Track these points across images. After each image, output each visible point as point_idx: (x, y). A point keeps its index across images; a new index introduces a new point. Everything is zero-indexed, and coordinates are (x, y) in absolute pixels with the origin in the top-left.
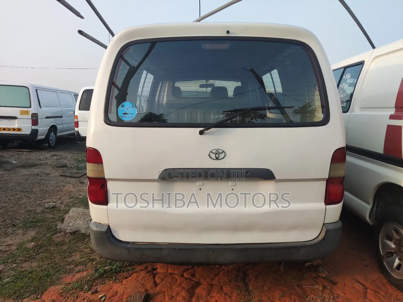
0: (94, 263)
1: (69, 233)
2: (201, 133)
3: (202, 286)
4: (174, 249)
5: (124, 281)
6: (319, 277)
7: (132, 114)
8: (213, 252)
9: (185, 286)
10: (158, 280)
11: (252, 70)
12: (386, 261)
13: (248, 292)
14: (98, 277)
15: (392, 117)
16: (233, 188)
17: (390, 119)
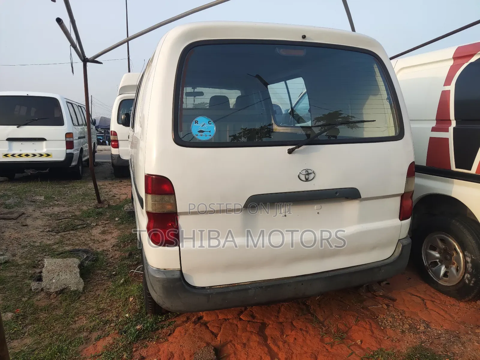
0: (112, 325)
1: (54, 292)
2: (290, 152)
3: (270, 326)
4: (261, 287)
5: (170, 339)
6: (376, 296)
7: (210, 132)
8: (302, 284)
9: (252, 330)
10: (215, 330)
11: (258, 76)
12: (430, 271)
13: (321, 323)
14: (134, 340)
15: (434, 129)
16: (318, 212)
17: (432, 131)
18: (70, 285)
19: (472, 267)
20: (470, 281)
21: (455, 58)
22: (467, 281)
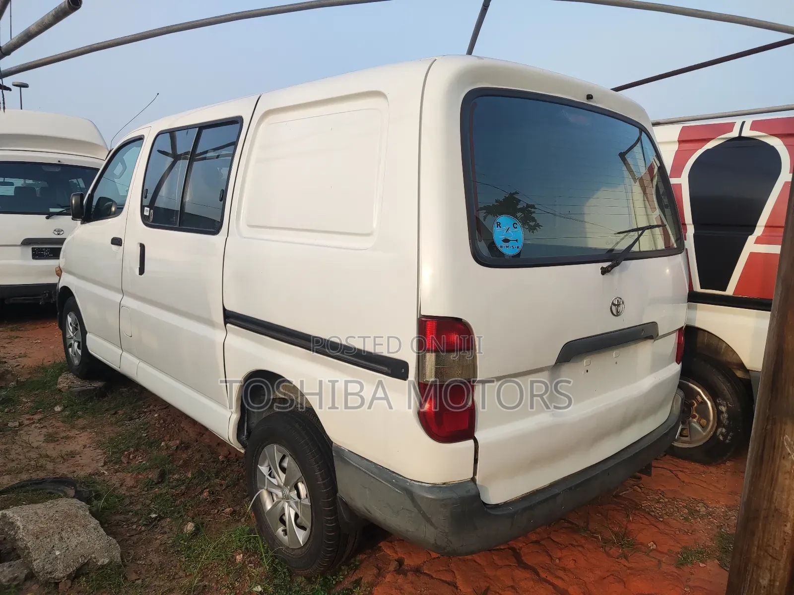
1: (64, 577)
2: (605, 271)
7: (517, 240)
9: (507, 562)
16: (616, 361)
18: (93, 556)
19: (728, 419)
20: (725, 436)
21: (681, 142)
22: (721, 438)
